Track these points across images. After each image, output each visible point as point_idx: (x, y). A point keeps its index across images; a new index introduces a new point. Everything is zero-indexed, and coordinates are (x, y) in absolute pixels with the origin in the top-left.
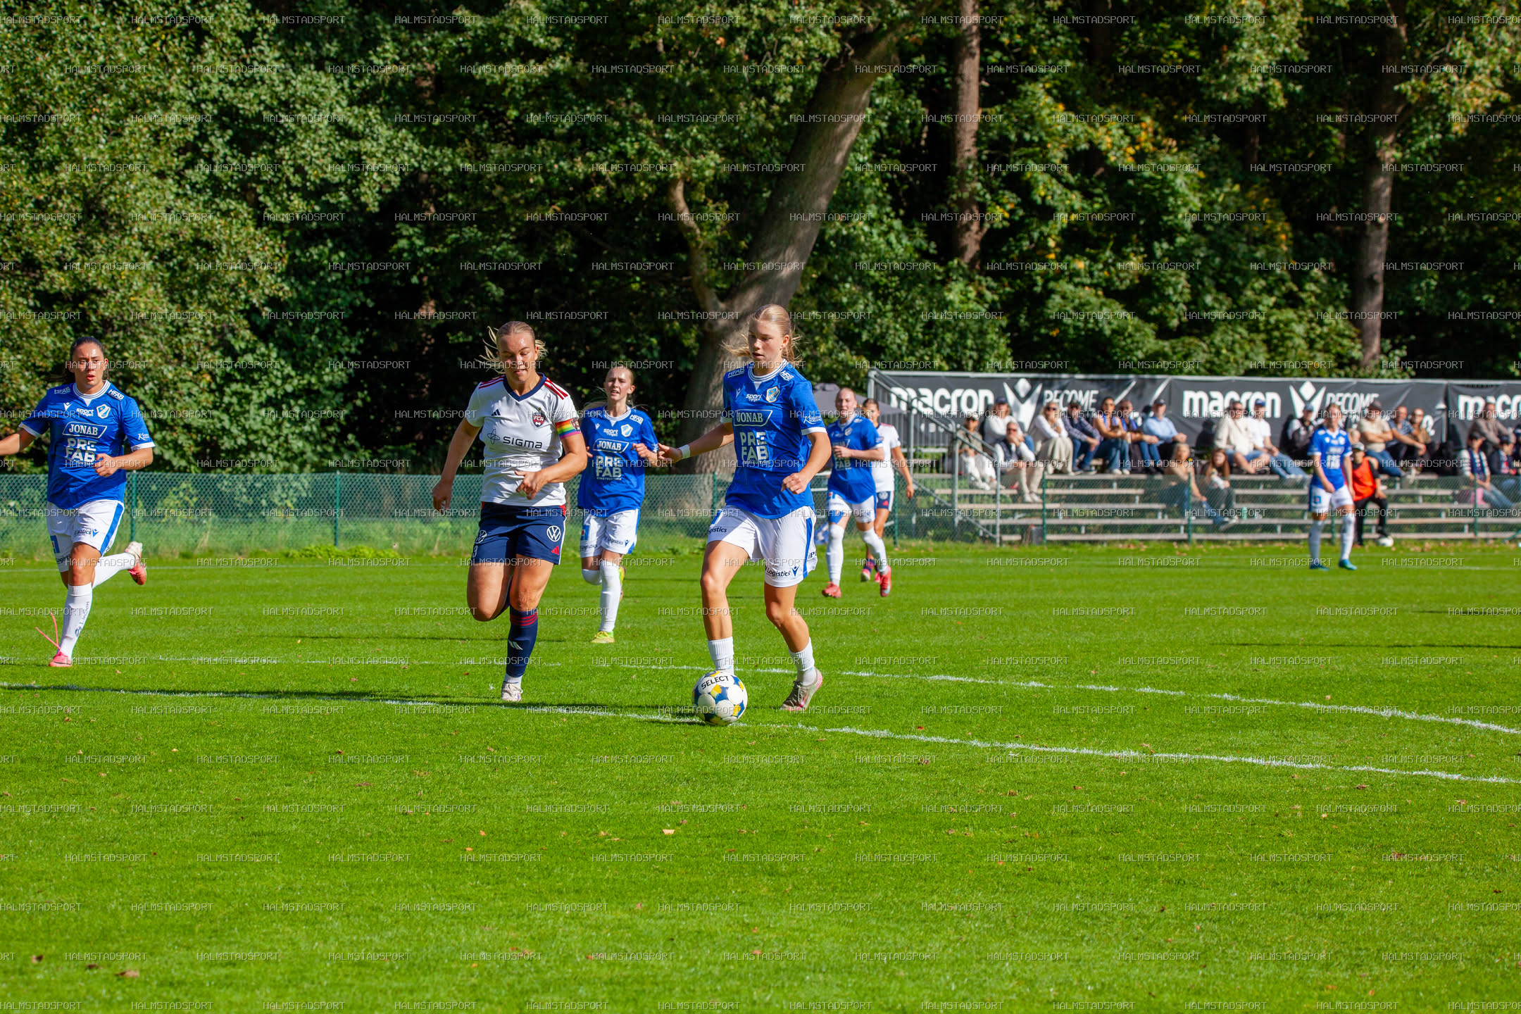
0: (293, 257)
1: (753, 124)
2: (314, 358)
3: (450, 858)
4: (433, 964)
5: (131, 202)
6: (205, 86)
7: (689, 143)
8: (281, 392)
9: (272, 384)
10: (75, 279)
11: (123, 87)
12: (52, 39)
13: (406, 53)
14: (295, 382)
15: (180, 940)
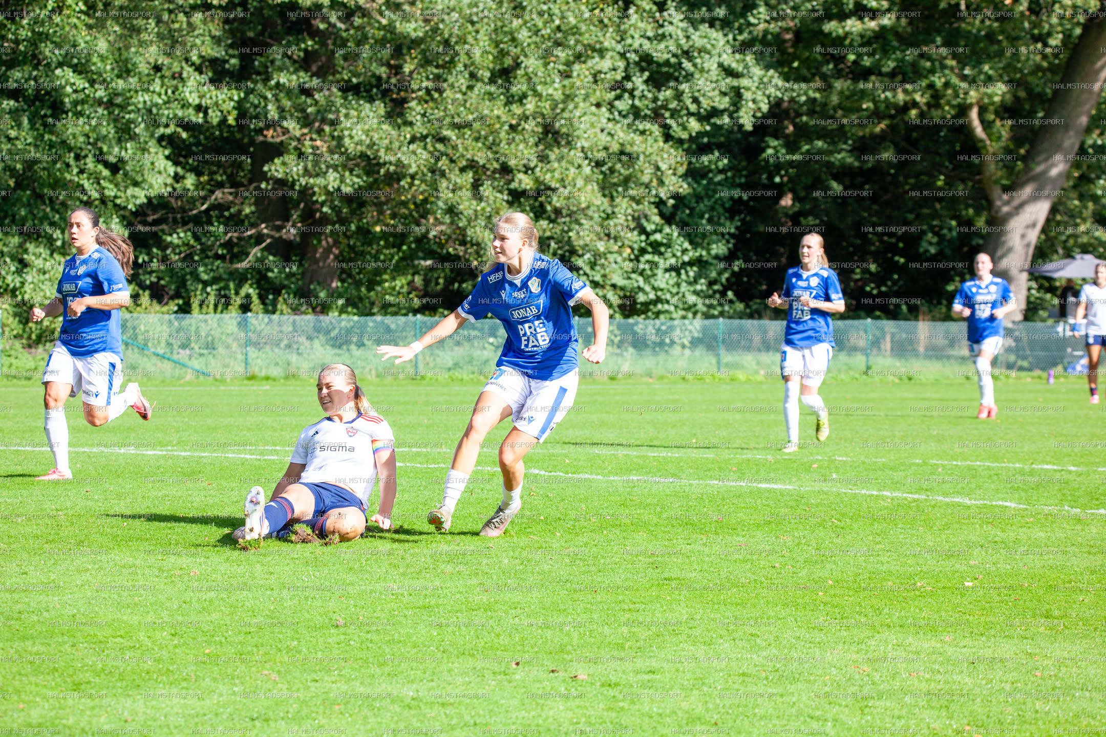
0: (690, 163)
1: (1031, 63)
2: (704, 236)
3: (807, 599)
4: (797, 676)
5: (576, 124)
6: (629, 41)
7: (982, 77)
8: (680, 261)
9: (674, 255)
10: (537, 180)
11: (572, 42)
12: (523, 8)
13: (775, 15)
14: (691, 254)
15: (615, 653)
